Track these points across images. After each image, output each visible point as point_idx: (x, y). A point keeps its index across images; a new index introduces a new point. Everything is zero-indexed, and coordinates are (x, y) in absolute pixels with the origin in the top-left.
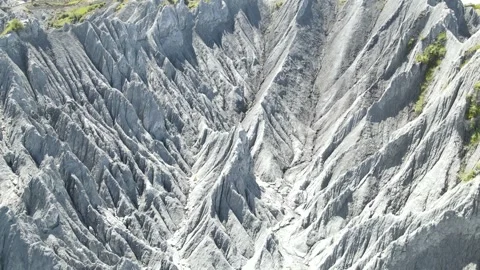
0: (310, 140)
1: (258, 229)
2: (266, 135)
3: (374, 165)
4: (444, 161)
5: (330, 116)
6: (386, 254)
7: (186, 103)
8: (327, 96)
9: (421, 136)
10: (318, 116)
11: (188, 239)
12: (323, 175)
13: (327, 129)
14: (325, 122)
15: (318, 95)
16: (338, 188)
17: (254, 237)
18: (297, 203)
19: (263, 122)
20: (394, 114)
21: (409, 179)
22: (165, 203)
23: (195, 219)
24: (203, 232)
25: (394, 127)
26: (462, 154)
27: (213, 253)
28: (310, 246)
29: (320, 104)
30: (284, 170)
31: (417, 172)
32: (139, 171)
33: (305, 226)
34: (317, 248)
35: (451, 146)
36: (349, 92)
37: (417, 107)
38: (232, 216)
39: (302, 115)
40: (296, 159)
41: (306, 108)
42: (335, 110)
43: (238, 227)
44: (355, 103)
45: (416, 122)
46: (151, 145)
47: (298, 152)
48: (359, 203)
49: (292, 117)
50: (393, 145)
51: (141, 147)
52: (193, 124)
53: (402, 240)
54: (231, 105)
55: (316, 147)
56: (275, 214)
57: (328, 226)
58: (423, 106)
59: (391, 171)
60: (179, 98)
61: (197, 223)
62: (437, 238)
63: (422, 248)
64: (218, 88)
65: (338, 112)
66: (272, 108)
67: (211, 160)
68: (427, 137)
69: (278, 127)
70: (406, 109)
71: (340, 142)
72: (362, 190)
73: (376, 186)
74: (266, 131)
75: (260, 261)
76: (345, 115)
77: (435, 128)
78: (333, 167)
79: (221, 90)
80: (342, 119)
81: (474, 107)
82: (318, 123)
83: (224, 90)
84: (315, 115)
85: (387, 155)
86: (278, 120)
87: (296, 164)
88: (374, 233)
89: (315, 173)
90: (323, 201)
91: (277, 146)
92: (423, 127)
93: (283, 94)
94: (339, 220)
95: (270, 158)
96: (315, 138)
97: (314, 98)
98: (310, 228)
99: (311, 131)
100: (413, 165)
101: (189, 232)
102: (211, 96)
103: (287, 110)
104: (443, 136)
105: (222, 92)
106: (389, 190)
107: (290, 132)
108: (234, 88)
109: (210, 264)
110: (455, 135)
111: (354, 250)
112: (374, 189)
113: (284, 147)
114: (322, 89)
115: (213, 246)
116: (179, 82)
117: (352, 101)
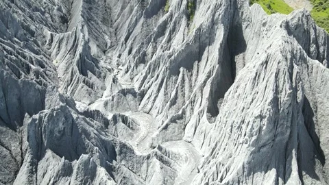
0: (113, 35)
1: (105, 77)
2: (89, 34)
3: (153, 37)
4: (182, 29)
5: (121, 20)
6: (168, 65)
7: (29, 19)
8: (116, 9)
9: (171, 20)
10: (114, 21)
11: (69, 89)
12: (128, 49)
13: (121, 27)
14: (119, 24)
15: (110, 9)
16: (138, 51)
17: (104, 81)
18: (118, 65)
19: (86, 26)
20: (156, 14)
21: (169, 40)
22: (47, 75)
23: (70, 79)
24: (77, 83)
25: (157, 20)
26: (188, 25)
27: (87, 90)
28: (132, 79)
29: (113, 14)
30: (104, 52)
31: (172, 36)
32: (23, 60)
33: (127, 72)
34: (135, 79)
35: (184, 22)
36: (129, 5)
37: (166, 9)
38: (90, 74)
39: (104, 21)
40: (109, 45)
41: (106, 17)
42: (123, 16)
43: (94, 78)
44: (134, 10)
45: (168, 14)
46: (22, 45)
47: (109, 41)
48: (150, 56)
49: (100, 22)
50: (160, 26)
51: (17, 46)
52: (40, 32)
53: (173, 58)
54: (57, 19)
55: (118, 38)
56: (109, 70)
57: (138, 69)
58: (169, 8)
59: (160, 39)
60: (23, 16)
61: (71, 80)
62: (184, 55)
63: (180, 59)
64: (44, 8)
65: (126, 17)
66: (87, 17)
67: (63, 50)
68: (174, 20)
69: (94, 29)
70: (161, 10)
71: (132, 32)
72: (150, 50)
73: (156, 47)
74: (88, 31)
75: (111, 88)
76: (130, 17)
77: (176, 15)
78: (132, 44)
79: (47, 9)
80: (129, 20)
81: (190, 4)
82: (115, 24)
83: (49, 9)
84: (112, 21)
85: (158, 31)
86: (92, 24)
87: (110, 48)
88: (161, 60)
89: (123, 49)
90: (132, 59)
91: (96, 39)
92: (171, 16)
93: (90, 9)
94: (143, 65)
95: (95, 46)
96: (116, 34)
97: (108, 10)
98: (130, 72)
99: (112, 30)
100: (170, 34)
101: (68, 86)
102: (43, 13)
103: (96, 18)
104: (180, 18)
105: (47, 11)
106: (162, 46)
107: (101, 31)
108: (56, 8)
109: (87, 95)
110: (184, 17)
111: (154, 70)
112: (155, 48)
113: (101, 40)
114: (112, 5)
115: (86, 87)
116: (19, 5)
117: (131, 10)
